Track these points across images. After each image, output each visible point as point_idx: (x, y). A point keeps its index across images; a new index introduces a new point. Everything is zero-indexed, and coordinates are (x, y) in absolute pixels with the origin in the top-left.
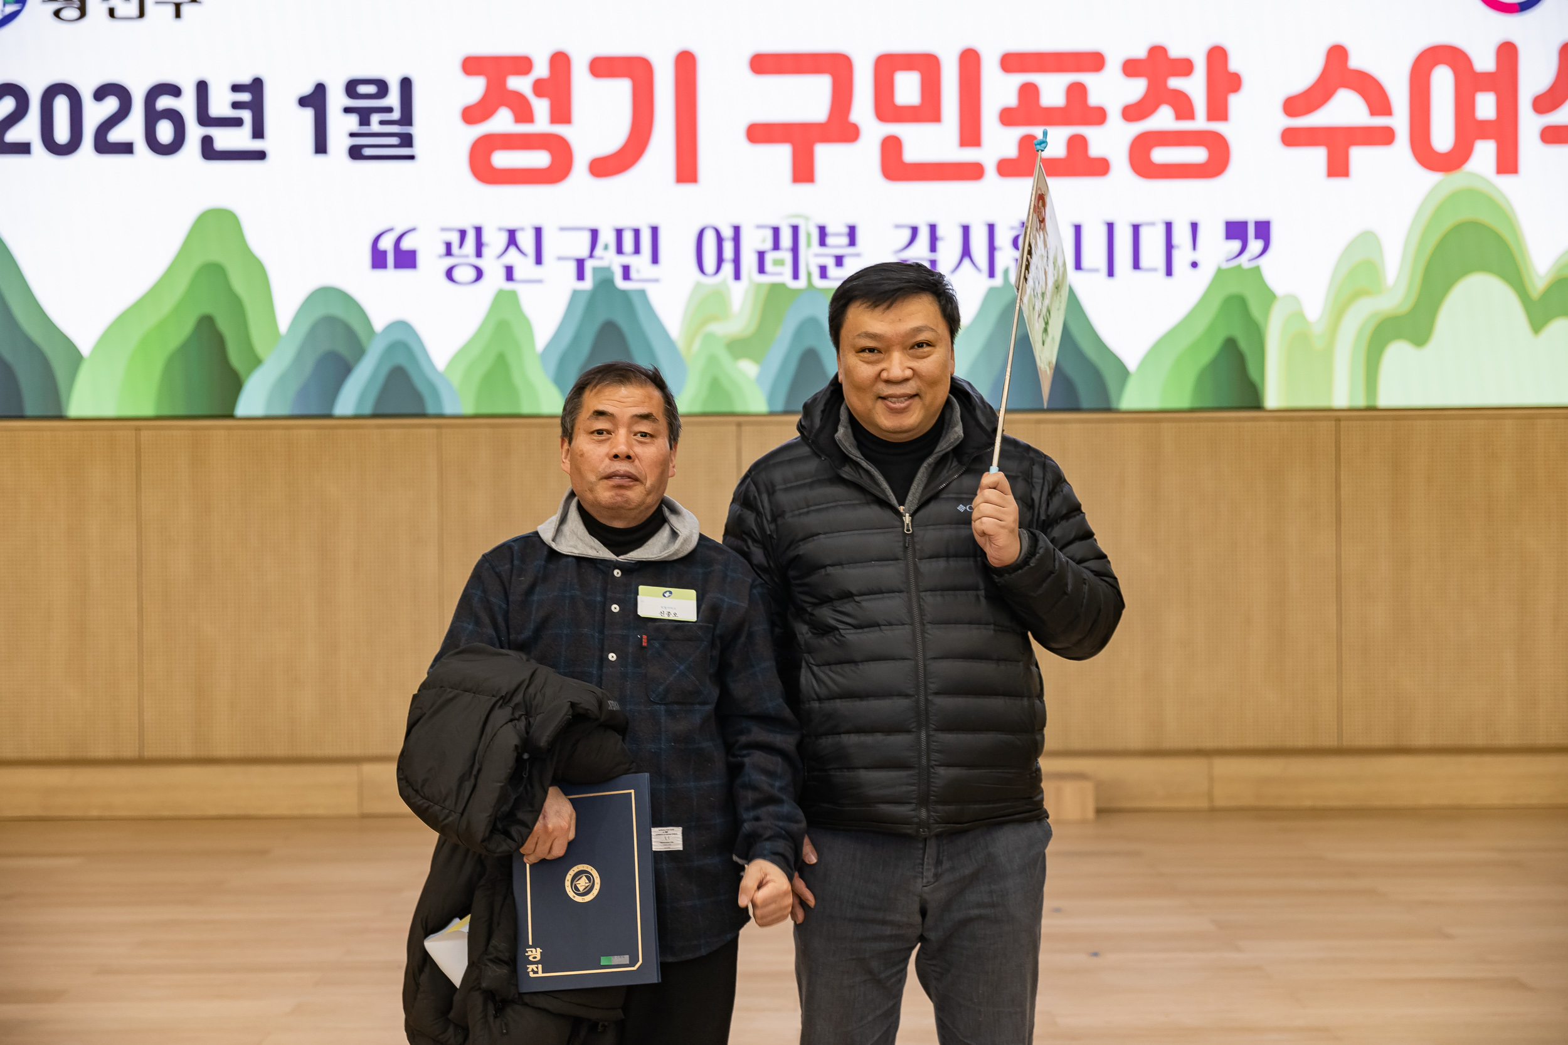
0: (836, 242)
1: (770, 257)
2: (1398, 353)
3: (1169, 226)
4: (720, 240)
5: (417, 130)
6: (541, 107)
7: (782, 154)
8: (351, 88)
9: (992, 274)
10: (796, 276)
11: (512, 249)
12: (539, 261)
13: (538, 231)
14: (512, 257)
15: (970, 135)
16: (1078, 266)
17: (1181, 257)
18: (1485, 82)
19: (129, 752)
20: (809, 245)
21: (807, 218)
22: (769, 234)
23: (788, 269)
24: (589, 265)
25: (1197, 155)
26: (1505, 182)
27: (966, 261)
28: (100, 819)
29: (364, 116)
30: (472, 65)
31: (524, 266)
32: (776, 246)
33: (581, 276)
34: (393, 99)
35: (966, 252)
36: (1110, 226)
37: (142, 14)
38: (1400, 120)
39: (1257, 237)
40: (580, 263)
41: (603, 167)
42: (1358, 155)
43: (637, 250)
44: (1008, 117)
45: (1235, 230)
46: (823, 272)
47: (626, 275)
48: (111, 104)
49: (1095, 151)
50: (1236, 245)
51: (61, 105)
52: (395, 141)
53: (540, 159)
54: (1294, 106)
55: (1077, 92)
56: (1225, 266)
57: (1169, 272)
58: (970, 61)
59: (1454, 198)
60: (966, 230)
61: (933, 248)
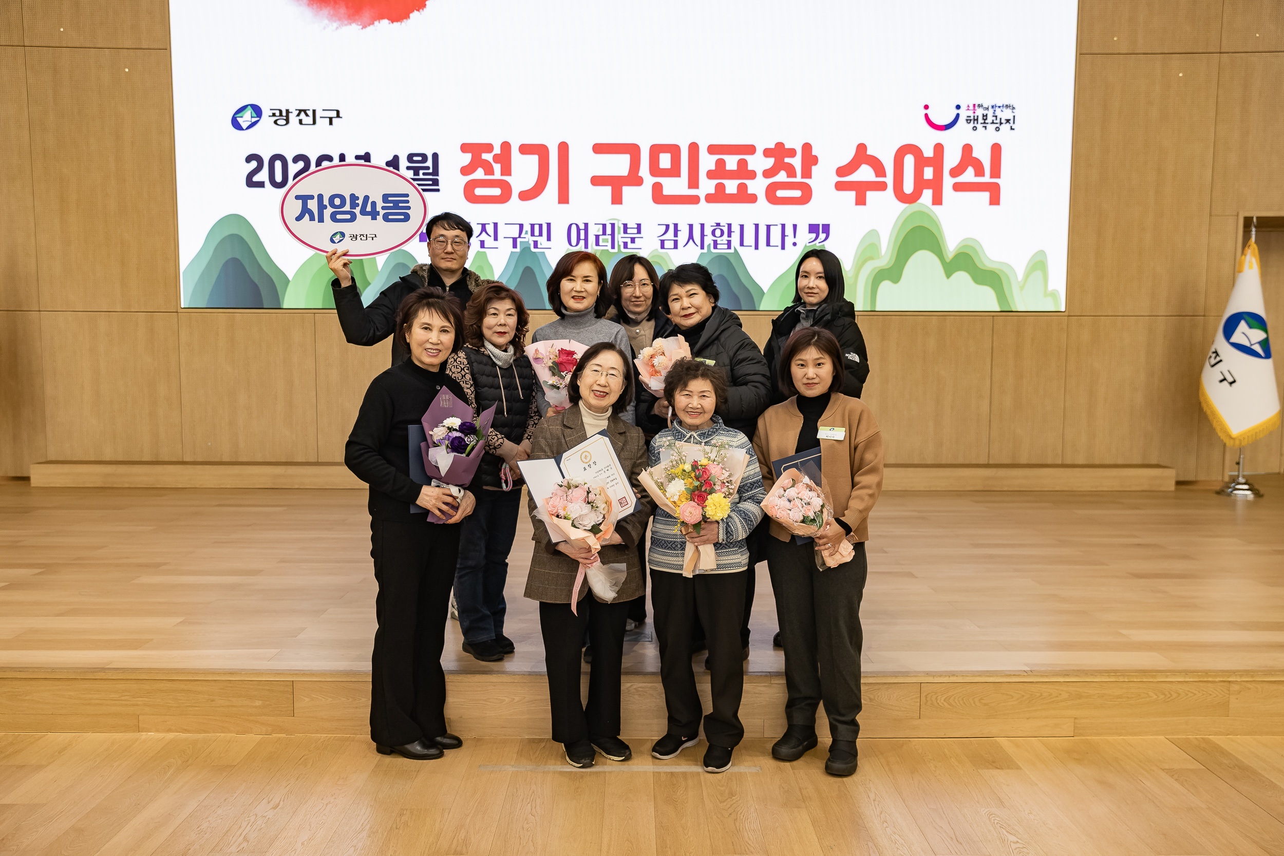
0: (632, 231)
1: (601, 238)
2: (886, 286)
3: (783, 226)
4: (578, 230)
5: (441, 178)
6: (497, 168)
7: (607, 190)
8: (410, 158)
9: (702, 248)
10: (613, 247)
11: (484, 233)
12: (496, 239)
13: (496, 225)
14: (484, 236)
15: (693, 182)
16: (742, 244)
17: (789, 240)
18: (928, 162)
19: (313, 459)
20: (619, 233)
21: (619, 220)
22: (601, 226)
23: (609, 244)
24: (519, 240)
25: (797, 193)
26: (936, 208)
27: (691, 241)
28: (297, 489)
29: (416, 171)
30: (465, 148)
31: (489, 241)
32: (604, 233)
33: (515, 246)
34: (429, 163)
35: (691, 237)
36: (757, 226)
37: (314, 123)
38: (889, 179)
39: (822, 233)
40: (515, 240)
41: (526, 196)
42: (870, 195)
43: (541, 234)
44: (711, 175)
45: (813, 228)
46: (625, 245)
47: (536, 246)
48: (301, 165)
49: (750, 191)
50: (814, 236)
51: (278, 165)
52: (431, 182)
53: (496, 192)
54: (841, 171)
55: (742, 164)
56: (808, 245)
57: (783, 248)
58: (694, 148)
59: (913, 215)
60: (691, 226)
61: (676, 235)
